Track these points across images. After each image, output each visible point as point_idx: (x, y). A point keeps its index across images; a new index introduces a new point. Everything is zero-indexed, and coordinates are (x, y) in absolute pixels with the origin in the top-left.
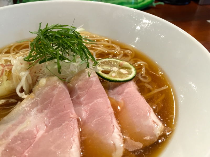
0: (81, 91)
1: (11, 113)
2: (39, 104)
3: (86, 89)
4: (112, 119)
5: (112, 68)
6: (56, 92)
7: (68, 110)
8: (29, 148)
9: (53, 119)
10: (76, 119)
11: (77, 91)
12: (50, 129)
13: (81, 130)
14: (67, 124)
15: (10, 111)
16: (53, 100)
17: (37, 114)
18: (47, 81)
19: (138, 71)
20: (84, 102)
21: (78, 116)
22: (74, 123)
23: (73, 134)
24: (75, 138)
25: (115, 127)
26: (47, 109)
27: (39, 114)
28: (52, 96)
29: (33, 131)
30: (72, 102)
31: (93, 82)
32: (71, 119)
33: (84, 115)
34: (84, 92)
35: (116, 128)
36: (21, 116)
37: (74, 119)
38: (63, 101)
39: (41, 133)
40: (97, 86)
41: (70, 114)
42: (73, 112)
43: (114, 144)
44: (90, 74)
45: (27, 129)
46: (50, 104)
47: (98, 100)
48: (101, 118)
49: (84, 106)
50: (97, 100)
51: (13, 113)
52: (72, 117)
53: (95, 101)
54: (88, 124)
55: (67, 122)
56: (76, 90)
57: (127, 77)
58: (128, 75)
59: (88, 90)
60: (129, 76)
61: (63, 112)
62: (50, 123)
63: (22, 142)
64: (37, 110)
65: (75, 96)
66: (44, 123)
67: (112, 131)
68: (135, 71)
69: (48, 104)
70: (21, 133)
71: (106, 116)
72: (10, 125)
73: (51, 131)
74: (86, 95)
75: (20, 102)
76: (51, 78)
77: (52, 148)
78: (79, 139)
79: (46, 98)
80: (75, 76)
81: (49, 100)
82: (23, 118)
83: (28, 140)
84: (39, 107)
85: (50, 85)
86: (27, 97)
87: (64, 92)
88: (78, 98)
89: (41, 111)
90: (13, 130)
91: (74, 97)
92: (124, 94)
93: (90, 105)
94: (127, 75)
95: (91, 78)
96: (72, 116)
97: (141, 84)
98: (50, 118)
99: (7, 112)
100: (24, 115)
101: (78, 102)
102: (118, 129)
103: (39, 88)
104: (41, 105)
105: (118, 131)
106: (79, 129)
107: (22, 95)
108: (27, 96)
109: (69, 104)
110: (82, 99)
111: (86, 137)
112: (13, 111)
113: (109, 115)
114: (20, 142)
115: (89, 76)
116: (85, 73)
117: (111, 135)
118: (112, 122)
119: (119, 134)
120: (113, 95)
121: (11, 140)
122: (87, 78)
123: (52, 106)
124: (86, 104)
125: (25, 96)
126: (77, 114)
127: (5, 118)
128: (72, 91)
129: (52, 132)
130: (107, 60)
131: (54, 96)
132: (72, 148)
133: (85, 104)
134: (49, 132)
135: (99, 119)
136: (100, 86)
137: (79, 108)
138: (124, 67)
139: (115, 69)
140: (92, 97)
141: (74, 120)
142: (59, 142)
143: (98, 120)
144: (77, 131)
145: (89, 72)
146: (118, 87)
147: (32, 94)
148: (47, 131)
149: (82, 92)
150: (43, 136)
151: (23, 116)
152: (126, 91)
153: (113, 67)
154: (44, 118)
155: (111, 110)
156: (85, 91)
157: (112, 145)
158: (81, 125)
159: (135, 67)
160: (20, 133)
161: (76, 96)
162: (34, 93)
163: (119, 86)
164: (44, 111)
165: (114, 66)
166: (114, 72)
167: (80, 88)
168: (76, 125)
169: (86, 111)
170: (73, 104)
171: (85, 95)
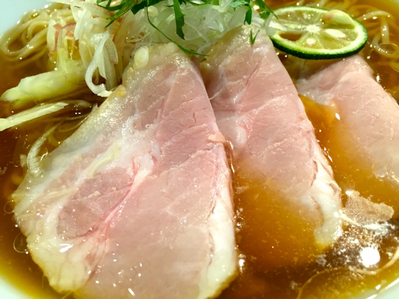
0: (232, 80)
1: (79, 130)
2: (137, 110)
3: (245, 75)
4: (310, 147)
5: (305, 28)
6: (172, 81)
7: (202, 124)
8: (117, 208)
9: (168, 144)
10: (222, 145)
11: (222, 80)
12: (162, 165)
13: (234, 172)
14: (201, 156)
15: (77, 126)
16: (168, 101)
17: (133, 133)
18: (150, 54)
19: (373, 32)
20: (241, 106)
21: (226, 140)
22: (217, 154)
23: (217, 179)
24: (222, 188)
25: (320, 166)
26: (155, 121)
27: (137, 133)
28: (164, 91)
29: (125, 170)
30: (212, 107)
31: (262, 57)
32: (210, 144)
33: (241, 137)
34: (239, 81)
35: (322, 168)
36: (101, 137)
37: (218, 144)
38: (191, 101)
39: (143, 174)
40: (272, 66)
41: (208, 133)
42: (215, 127)
43: (319, 208)
44: (254, 36)
45: (113, 166)
46: (160, 110)
47: (275, 100)
48: (282, 144)
49: (240, 115)
50: (273, 100)
51: (84, 129)
52: (213, 140)
53: (268, 103)
54: (252, 157)
55: (200, 152)
56: (220, 77)
57: (345, 45)
58: (348, 42)
59: (250, 77)
60: (349, 44)
61: (191, 128)
62: (161, 154)
63: (102, 194)
64: (134, 125)
65: (218, 91)
66: (150, 152)
67: (312, 175)
68: (364, 31)
69: (157, 110)
70: (99, 174)
71: (296, 139)
72: (77, 156)
73: (166, 172)
74: (244, 90)
75: (97, 106)
76: (160, 47)
77: (168, 210)
78: (230, 191)
79: (151, 96)
80: (216, 44)
81: (157, 101)
82: (104, 141)
83: (114, 189)
84: (137, 116)
85: (158, 65)
86: (112, 94)
87: (193, 81)
88: (226, 95)
89: (141, 126)
90: (83, 168)
91: (217, 94)
92: (338, 87)
93: (256, 111)
94: (346, 42)
95: (258, 46)
96: (212, 137)
97: (380, 63)
98: (162, 141)
99: (72, 128)
100: (106, 135)
101: (224, 107)
102: (328, 172)
103: (134, 73)
104: (141, 113)
105: (329, 175)
106: (230, 168)
107: (100, 91)
108: (110, 92)
109: (204, 109)
110: (235, 100)
111: (246, 188)
112: (83, 125)
113: (304, 136)
114: (97, 193)
115: (252, 41)
116: (242, 35)
117: (310, 184)
118: (311, 154)
119: (329, 183)
120: (308, 90)
121: (80, 189)
122: (247, 47)
123: (167, 114)
124: (246, 110)
125: (107, 92)
126: (223, 134)
127: (68, 141)
128: (210, 81)
129: (169, 173)
130: (291, 9)
131: (168, 91)
132: (215, 211)
133: (242, 111)
134: (160, 172)
135: (278, 147)
136: (279, 66)
137: (228, 119)
138: (335, 23)
139: (314, 29)
140: (260, 92)
141: (218, 147)
142: (183, 196)
143: (275, 149)
144: (224, 174)
145: (251, 32)
146: (321, 72)
147: (121, 87)
148: (156, 172)
149: (235, 83)
150: (147, 183)
151: (105, 137)
152: (343, 79)
153: (307, 25)
154: (149, 142)
155: (307, 125)
156: (242, 80)
157: (313, 209)
158: (235, 160)
159: (362, 23)
160: (97, 174)
161: (221, 91)
162: (125, 86)
163: (323, 69)
164: (148, 126)
165: (309, 22)
166: (311, 35)
167: (230, 73)
168: (222, 159)
169: (245, 127)
170: (215, 111)
171: (243, 88)
